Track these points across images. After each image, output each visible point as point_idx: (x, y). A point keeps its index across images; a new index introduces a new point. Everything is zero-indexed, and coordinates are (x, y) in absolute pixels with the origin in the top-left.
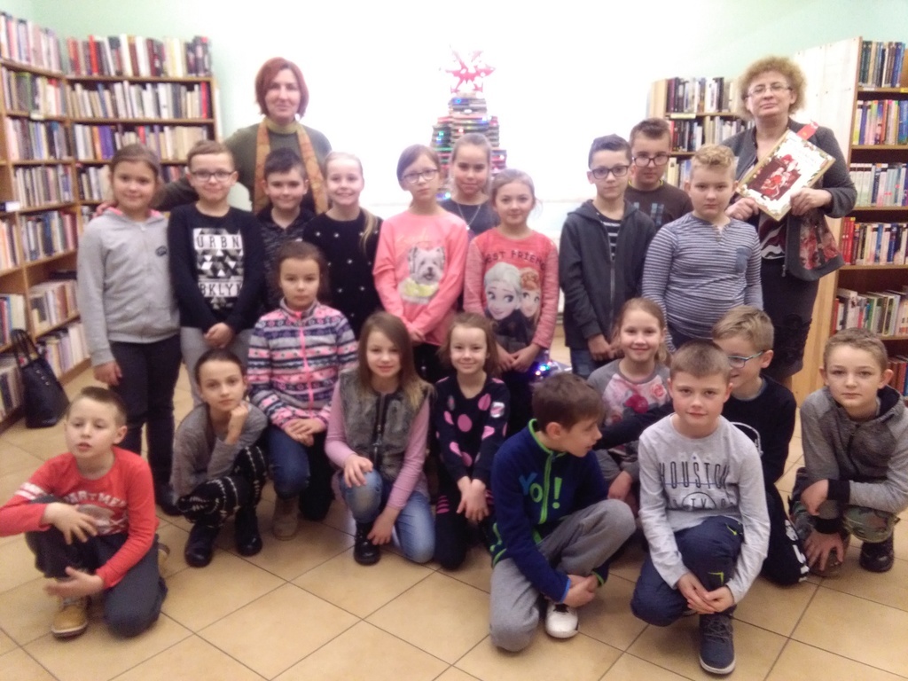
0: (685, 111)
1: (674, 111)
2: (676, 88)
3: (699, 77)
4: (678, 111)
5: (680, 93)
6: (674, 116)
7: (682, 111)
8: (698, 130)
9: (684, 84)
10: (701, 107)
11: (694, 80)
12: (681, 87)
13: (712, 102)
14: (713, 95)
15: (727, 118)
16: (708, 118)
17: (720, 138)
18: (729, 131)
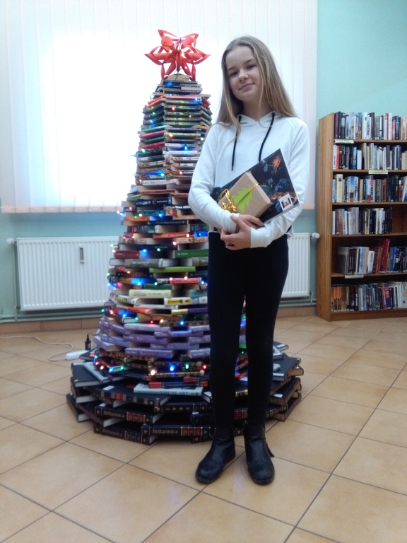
1: (338, 138)
2: (340, 120)
3: (356, 112)
4: (341, 138)
5: (343, 124)
6: (337, 141)
7: (345, 138)
8: (357, 153)
9: (345, 117)
10: (359, 135)
11: (353, 113)
12: (343, 119)
13: (368, 132)
14: (368, 126)
15: (380, 145)
16: (365, 144)
17: (376, 160)
18: (381, 154)
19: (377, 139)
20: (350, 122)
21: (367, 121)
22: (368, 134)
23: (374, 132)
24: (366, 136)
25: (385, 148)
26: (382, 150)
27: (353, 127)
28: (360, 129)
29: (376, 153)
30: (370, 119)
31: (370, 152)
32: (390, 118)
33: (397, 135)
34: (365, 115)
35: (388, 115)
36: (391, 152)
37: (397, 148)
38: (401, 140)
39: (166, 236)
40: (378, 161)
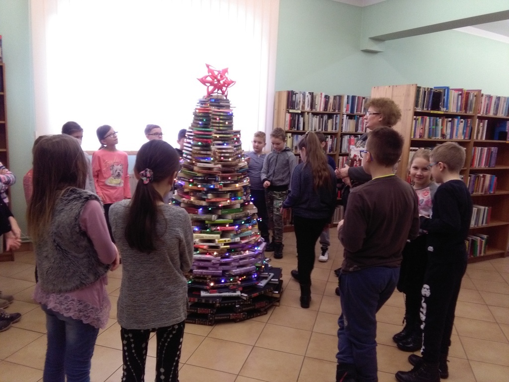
0: (296, 109)
1: (291, 109)
2: (292, 96)
3: (303, 91)
5: (294, 99)
6: (291, 111)
7: (294, 109)
8: (301, 119)
9: (295, 94)
10: (303, 107)
11: (300, 93)
12: (294, 96)
13: (308, 105)
14: (308, 101)
15: (315, 114)
16: (306, 113)
17: (312, 124)
18: (315, 120)
19: (314, 111)
20: (299, 98)
21: (308, 98)
22: (308, 107)
23: (312, 105)
24: (307, 108)
25: (318, 116)
26: (317, 117)
27: (300, 101)
28: (304, 103)
29: (312, 119)
30: (310, 96)
31: (309, 119)
32: (323, 96)
33: (326, 108)
34: (307, 94)
35: (321, 94)
36: (322, 119)
37: (325, 117)
38: (328, 112)
39: (214, 200)
40: (313, 124)
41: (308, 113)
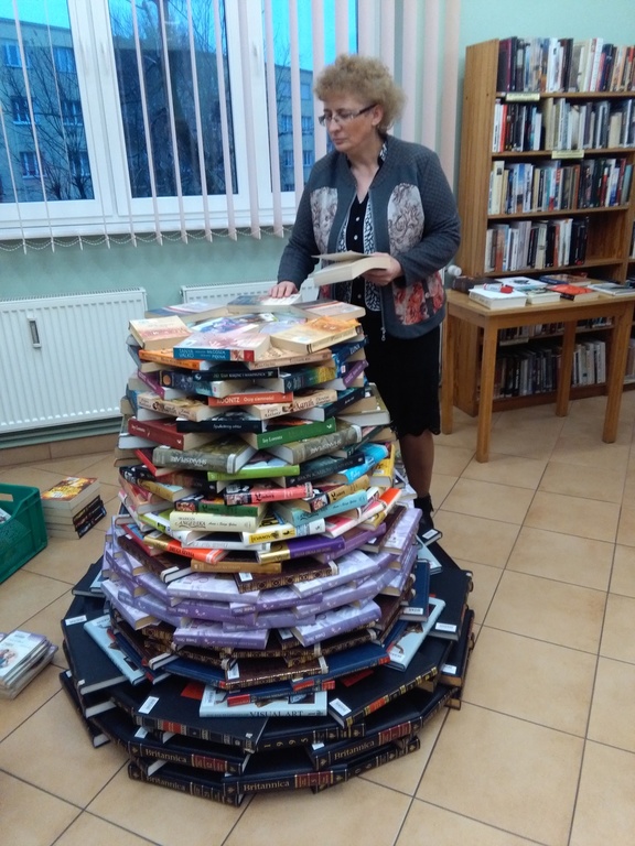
0: (526, 89)
2: (514, 55)
3: (541, 37)
4: (516, 91)
6: (511, 97)
7: (522, 90)
11: (536, 41)
12: (520, 52)
13: (556, 75)
15: (574, 102)
16: (551, 101)
17: (566, 132)
18: (575, 119)
19: (571, 92)
21: (556, 57)
22: (556, 80)
23: (567, 77)
24: (553, 86)
25: (584, 108)
26: (579, 111)
27: (535, 68)
28: (544, 70)
29: (567, 118)
30: (561, 51)
31: (557, 116)
32: (599, 49)
33: (605, 81)
34: (554, 44)
35: (595, 41)
36: (593, 115)
37: (604, 107)
38: (610, 93)
39: (234, 401)
40: (568, 132)
41: (556, 100)
